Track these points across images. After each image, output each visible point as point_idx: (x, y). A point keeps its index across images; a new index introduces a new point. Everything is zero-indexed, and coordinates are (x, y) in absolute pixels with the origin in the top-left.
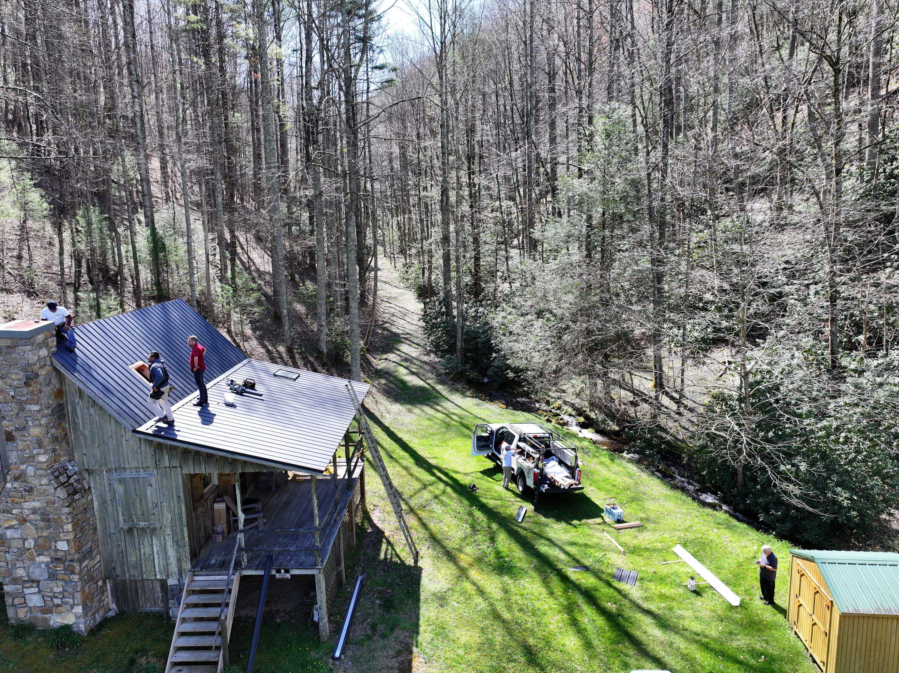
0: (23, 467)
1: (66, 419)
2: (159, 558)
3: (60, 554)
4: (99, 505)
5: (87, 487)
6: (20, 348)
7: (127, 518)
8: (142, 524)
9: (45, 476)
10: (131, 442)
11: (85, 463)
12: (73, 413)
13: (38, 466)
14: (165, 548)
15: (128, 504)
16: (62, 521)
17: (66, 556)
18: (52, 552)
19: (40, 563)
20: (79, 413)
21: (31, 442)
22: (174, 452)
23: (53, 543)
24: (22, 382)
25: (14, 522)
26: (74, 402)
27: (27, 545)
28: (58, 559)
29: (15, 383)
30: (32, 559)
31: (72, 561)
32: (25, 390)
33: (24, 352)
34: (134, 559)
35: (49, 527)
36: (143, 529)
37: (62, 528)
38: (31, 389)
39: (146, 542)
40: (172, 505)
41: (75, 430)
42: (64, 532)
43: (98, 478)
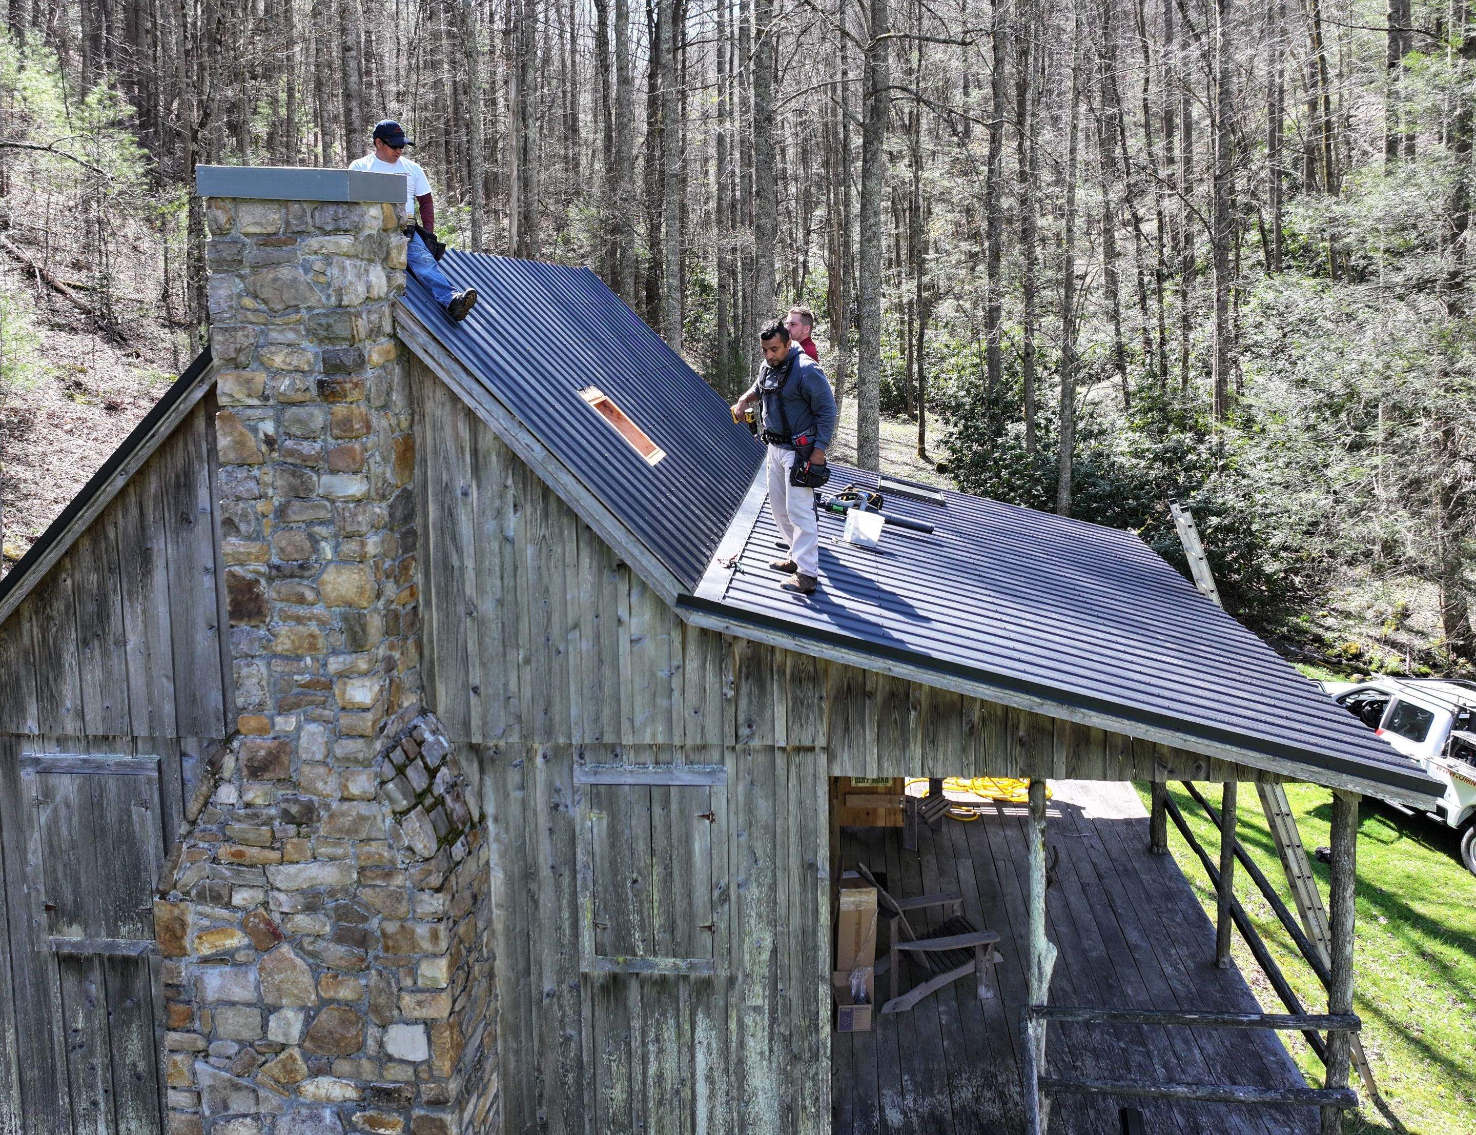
0: (286, 723)
1: (419, 553)
2: (712, 1096)
3: (396, 1075)
4: (509, 880)
5: (476, 818)
6: (314, 242)
7: (608, 938)
8: (665, 965)
9: (366, 764)
10: (649, 647)
11: (475, 722)
12: (442, 532)
13: (345, 721)
14: (741, 1062)
15: (618, 887)
16: (414, 945)
17: (416, 1083)
18: (367, 1067)
19: (318, 1104)
20: (466, 529)
21: (322, 623)
22: (809, 693)
23: (373, 1032)
24: (311, 382)
25: (236, 940)
26: (447, 489)
27: (275, 1033)
28: (385, 1095)
29: (284, 384)
30: (291, 1087)
31: (438, 1103)
32: (318, 417)
33: (328, 259)
34: (618, 1093)
35: (360, 968)
36: (662, 983)
37: (413, 972)
38: (340, 409)
39: (669, 1033)
40: (781, 897)
41: (446, 595)
42: (416, 990)
43: (513, 777)
